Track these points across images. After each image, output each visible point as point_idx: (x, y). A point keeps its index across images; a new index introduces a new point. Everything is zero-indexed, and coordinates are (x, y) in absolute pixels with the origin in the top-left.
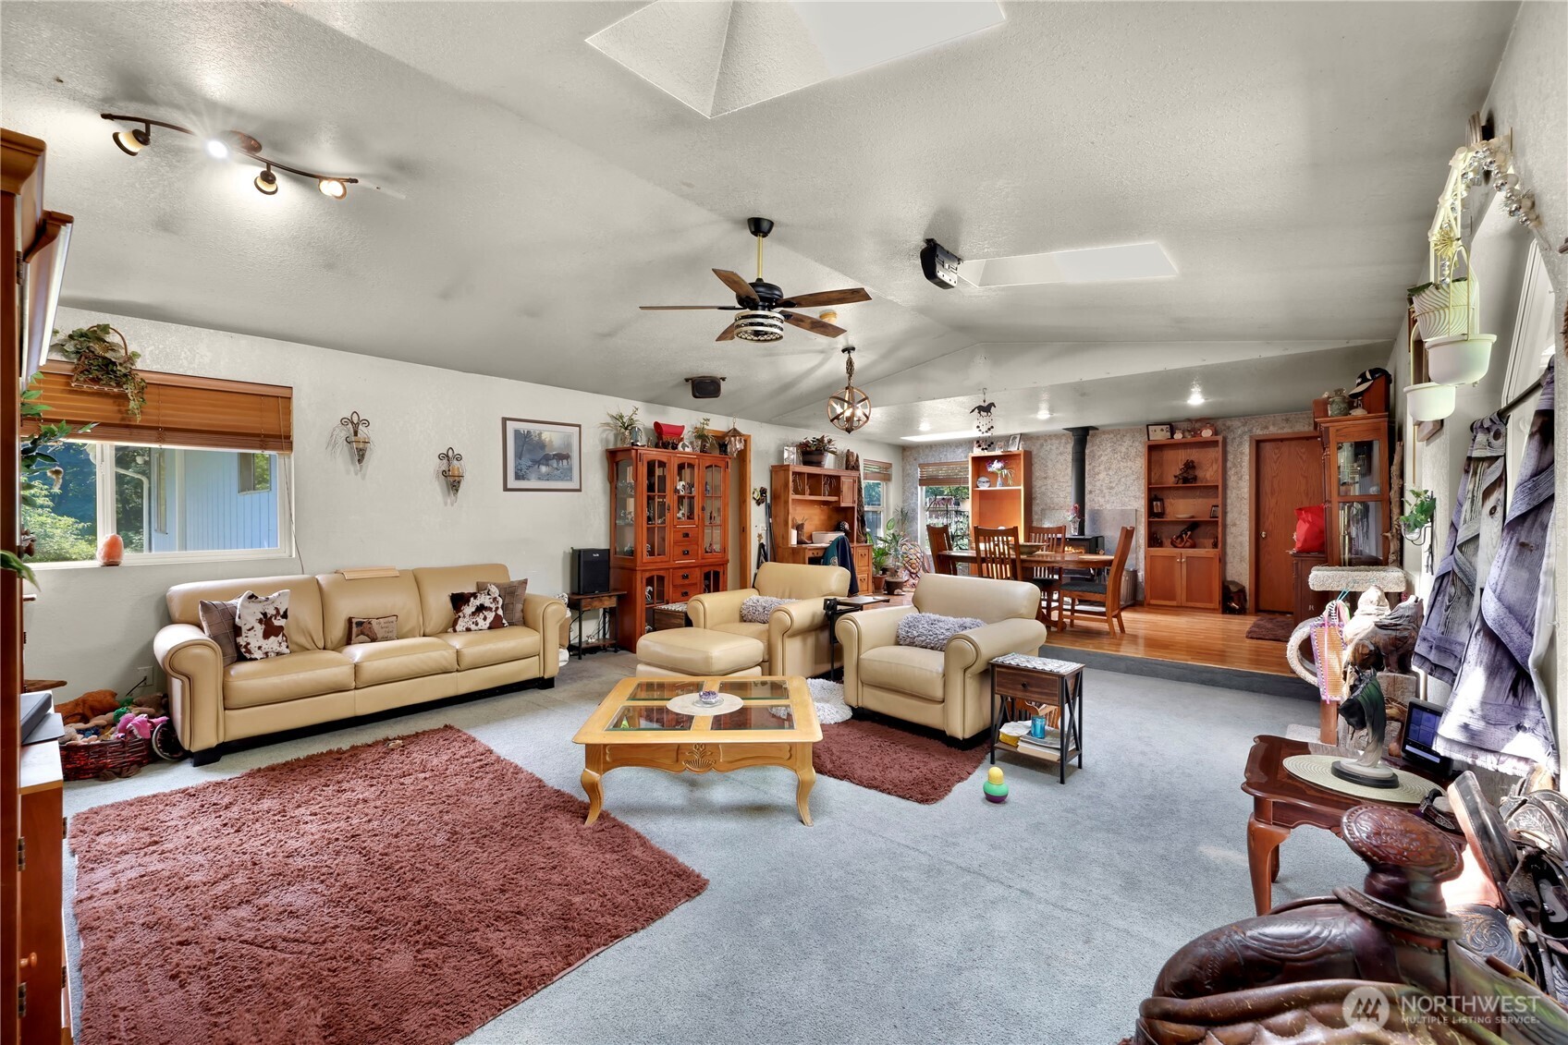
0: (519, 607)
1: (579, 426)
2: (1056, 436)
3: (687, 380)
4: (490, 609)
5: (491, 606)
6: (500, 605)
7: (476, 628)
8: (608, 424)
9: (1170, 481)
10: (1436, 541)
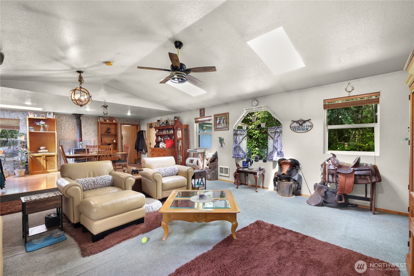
9: (103, 133)
10: (224, 144)
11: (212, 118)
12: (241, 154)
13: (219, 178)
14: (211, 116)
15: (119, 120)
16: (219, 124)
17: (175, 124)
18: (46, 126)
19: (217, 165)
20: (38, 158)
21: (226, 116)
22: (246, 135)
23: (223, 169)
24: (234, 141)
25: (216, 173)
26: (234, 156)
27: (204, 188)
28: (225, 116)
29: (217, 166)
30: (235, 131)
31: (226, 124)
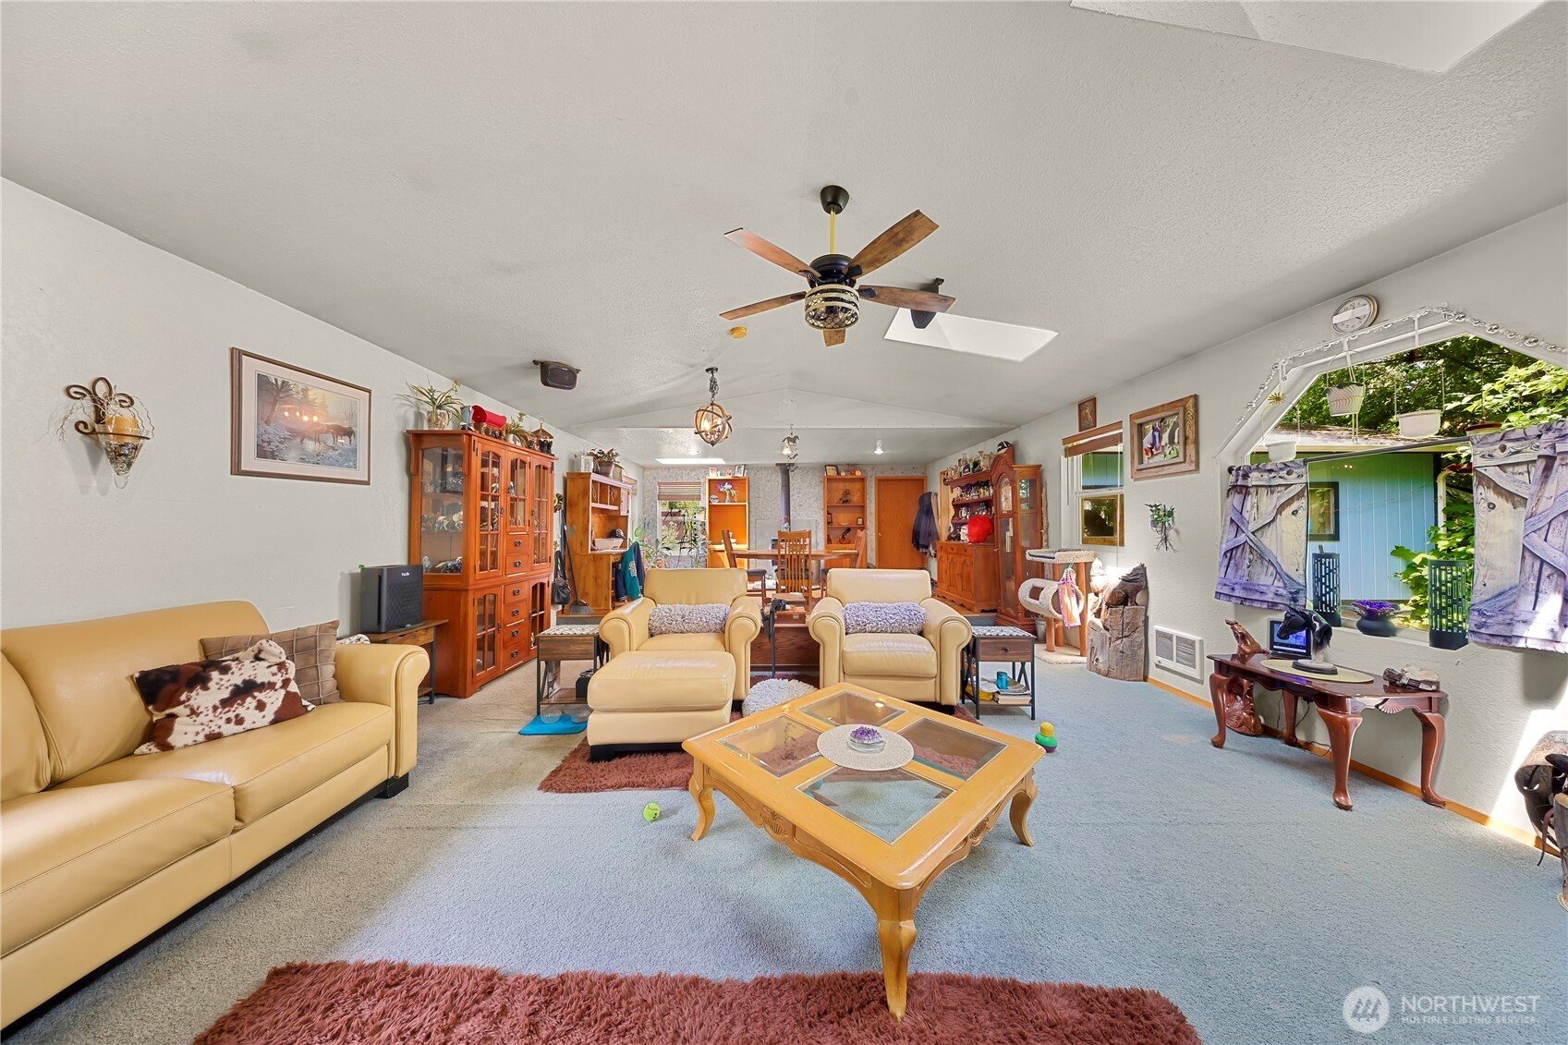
0: (328, 670)
1: (369, 391)
2: (766, 468)
3: (535, 362)
4: (271, 686)
5: (273, 679)
6: (292, 674)
7: (240, 728)
8: (407, 397)
9: (836, 501)
10: (1177, 531)
11: (1126, 431)
12: (1270, 583)
13: (1154, 673)
14: (1119, 425)
15: (873, 469)
16: (1151, 449)
17: (992, 466)
18: (733, 492)
19: (1143, 618)
20: (719, 553)
21: (1185, 410)
22: (1302, 491)
23: (1169, 642)
24: (1229, 522)
25: (1134, 654)
26: (1226, 590)
27: (1028, 703)
28: (1177, 414)
29: (1141, 624)
30: (1234, 472)
31: (1185, 444)
